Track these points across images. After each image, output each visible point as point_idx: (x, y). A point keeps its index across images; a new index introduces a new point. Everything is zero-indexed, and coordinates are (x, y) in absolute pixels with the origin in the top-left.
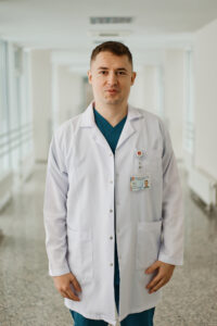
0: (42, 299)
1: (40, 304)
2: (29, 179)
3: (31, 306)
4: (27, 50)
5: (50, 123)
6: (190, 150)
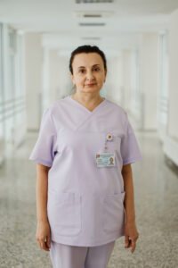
4: (20, 32)
5: (40, 97)
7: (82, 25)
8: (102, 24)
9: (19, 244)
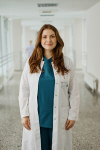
0: (15, 132)
1: (14, 135)
2: (11, 78)
3: (10, 136)
4: (10, 19)
5: (21, 53)
6: (85, 65)
7: (42, 16)
8: (53, 15)
9: (13, 125)
